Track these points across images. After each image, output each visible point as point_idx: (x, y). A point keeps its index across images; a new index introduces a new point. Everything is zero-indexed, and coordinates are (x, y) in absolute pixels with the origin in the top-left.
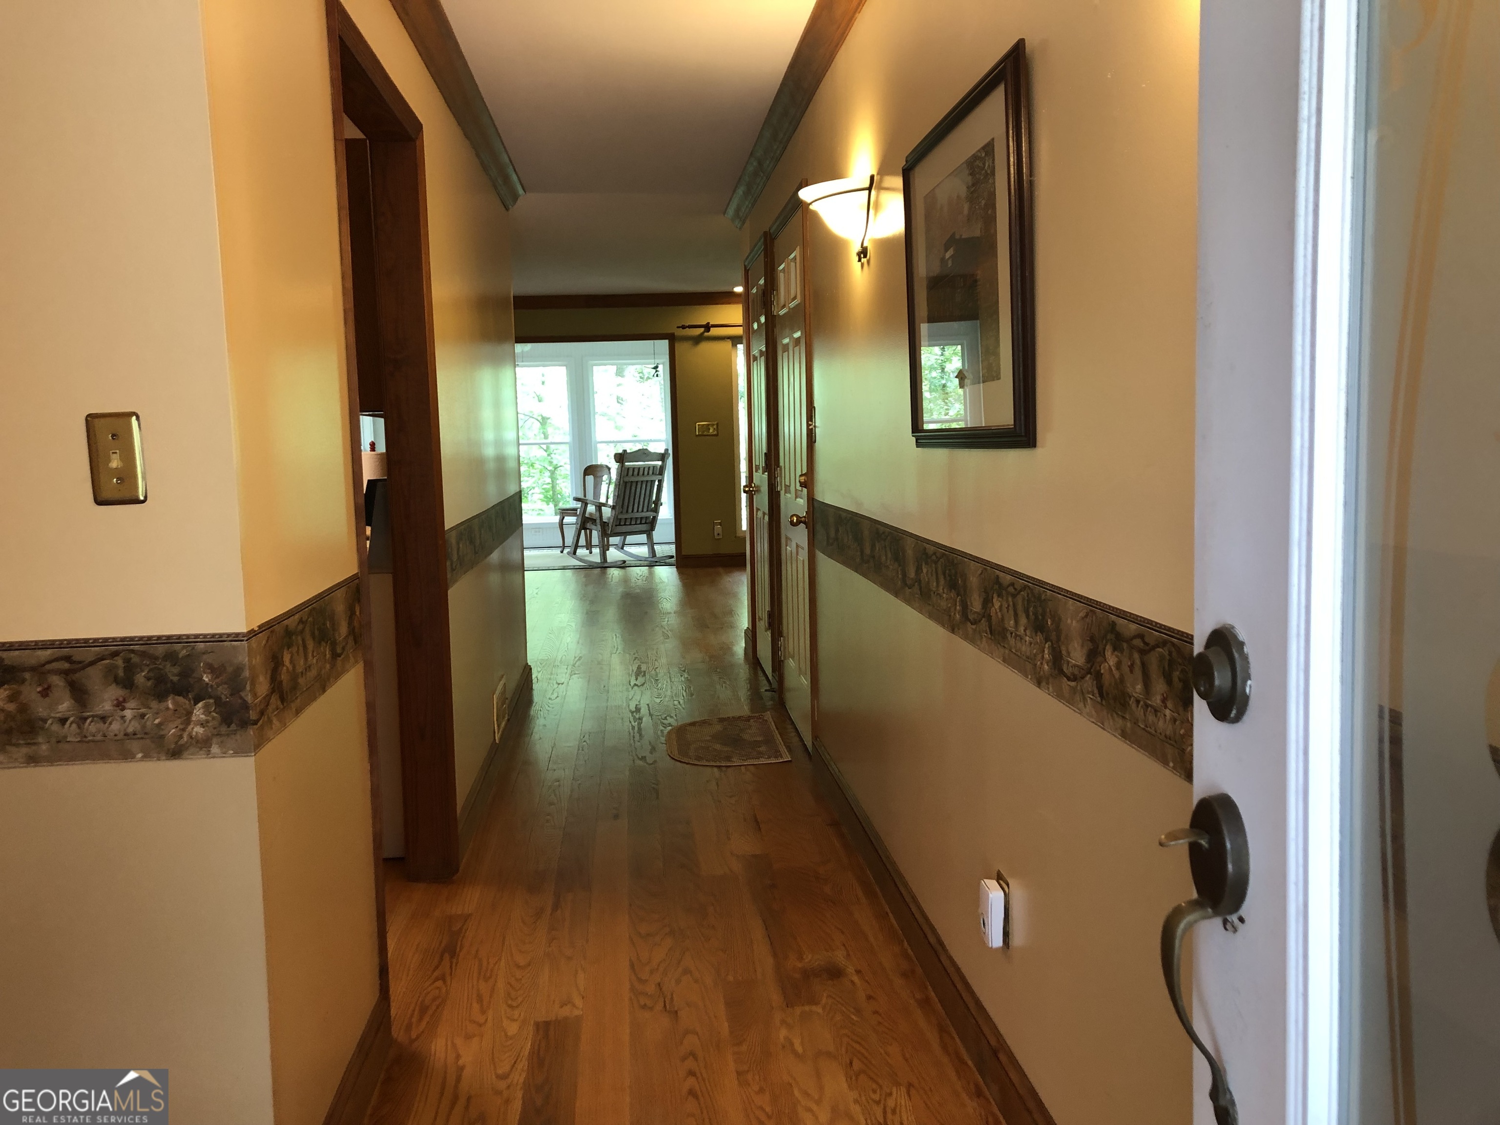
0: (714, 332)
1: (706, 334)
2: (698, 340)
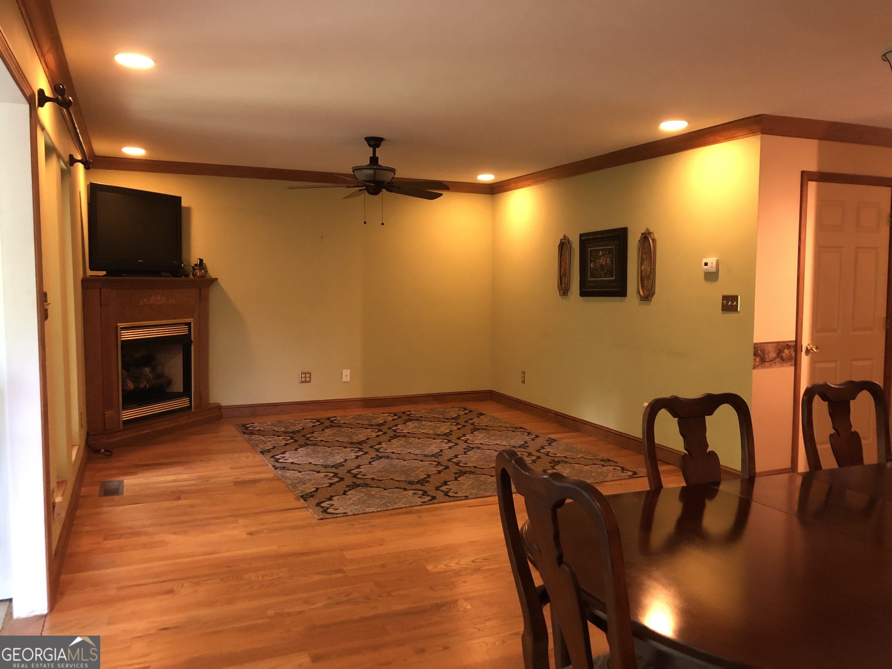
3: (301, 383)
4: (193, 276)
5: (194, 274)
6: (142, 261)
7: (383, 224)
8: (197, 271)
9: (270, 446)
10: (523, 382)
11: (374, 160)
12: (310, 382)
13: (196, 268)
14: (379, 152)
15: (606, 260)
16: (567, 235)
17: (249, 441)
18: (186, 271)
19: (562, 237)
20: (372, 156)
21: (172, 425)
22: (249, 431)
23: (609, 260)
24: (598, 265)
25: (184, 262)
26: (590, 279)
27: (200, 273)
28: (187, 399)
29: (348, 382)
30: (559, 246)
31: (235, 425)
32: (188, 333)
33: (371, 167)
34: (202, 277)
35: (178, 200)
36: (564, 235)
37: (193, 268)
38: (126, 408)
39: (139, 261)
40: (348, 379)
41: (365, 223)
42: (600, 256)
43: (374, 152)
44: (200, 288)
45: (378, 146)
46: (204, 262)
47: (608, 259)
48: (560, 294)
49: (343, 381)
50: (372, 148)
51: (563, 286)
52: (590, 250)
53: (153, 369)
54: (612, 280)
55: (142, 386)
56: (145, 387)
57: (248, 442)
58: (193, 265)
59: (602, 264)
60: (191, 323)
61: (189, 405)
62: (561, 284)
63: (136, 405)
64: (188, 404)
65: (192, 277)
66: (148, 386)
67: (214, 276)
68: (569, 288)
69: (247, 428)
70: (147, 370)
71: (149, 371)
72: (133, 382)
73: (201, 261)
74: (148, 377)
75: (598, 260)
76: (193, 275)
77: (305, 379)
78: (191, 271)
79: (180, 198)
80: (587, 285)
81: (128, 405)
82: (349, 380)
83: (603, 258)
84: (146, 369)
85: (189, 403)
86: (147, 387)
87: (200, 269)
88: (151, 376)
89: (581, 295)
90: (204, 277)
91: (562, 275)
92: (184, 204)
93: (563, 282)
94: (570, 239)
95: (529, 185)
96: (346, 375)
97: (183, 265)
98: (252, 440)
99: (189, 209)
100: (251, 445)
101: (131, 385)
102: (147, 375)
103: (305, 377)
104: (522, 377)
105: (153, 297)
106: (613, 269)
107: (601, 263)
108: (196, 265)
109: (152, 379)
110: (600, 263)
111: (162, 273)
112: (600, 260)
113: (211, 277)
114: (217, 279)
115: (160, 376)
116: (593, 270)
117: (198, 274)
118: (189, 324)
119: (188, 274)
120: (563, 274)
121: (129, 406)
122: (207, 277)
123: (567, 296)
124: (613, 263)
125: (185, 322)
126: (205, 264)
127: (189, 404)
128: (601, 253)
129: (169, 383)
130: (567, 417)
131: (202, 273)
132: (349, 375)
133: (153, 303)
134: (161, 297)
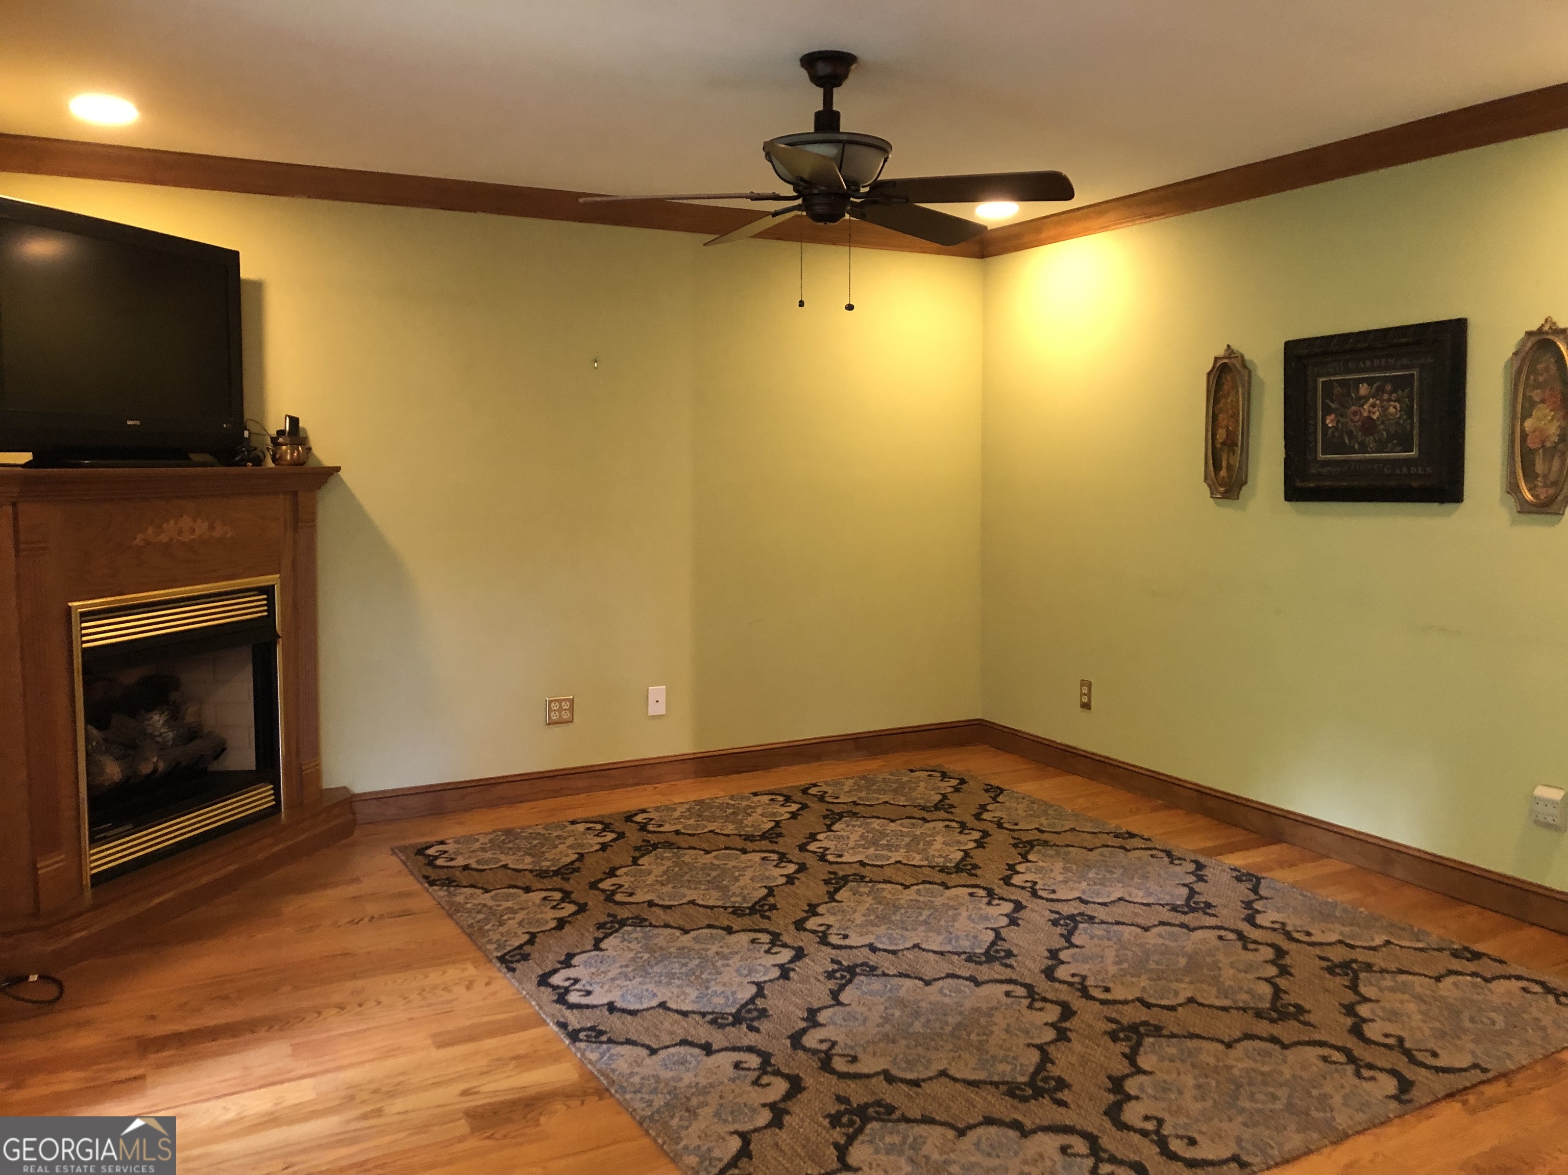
3: (549, 724)
4: (273, 462)
5: (277, 456)
6: (138, 423)
7: (850, 307)
8: (284, 448)
9: (520, 933)
10: (1086, 706)
12: (572, 721)
13: (281, 440)
14: (842, 99)
15: (1382, 407)
16: (1235, 347)
17: (452, 911)
18: (256, 449)
19: (1221, 351)
20: (821, 108)
21: (232, 868)
22: (443, 874)
23: (1395, 407)
24: (1352, 420)
25: (250, 425)
26: (1321, 457)
27: (292, 454)
28: (267, 790)
29: (663, 715)
30: (1209, 374)
31: (397, 851)
32: (265, 614)
34: (299, 463)
35: (232, 258)
36: (1228, 346)
37: (274, 440)
38: (100, 839)
39: (129, 423)
40: (660, 710)
41: (801, 304)
42: (1361, 398)
43: (828, 99)
44: (295, 493)
46: (301, 425)
47: (1392, 403)
48: (1212, 493)
49: (650, 714)
50: (822, 87)
51: (1223, 473)
52: (1323, 382)
53: (175, 716)
54: (1408, 462)
55: (146, 769)
56: (155, 770)
57: (450, 916)
58: (273, 432)
59: (1369, 418)
60: (273, 586)
61: (274, 803)
62: (1217, 467)
63: (130, 826)
64: (269, 802)
65: (270, 464)
66: (161, 766)
67: (328, 462)
68: (1246, 478)
69: (431, 862)
70: (157, 720)
71: (161, 722)
72: (117, 759)
73: (294, 421)
74: (159, 739)
75: (1354, 408)
76: (274, 460)
77: (560, 715)
78: (268, 449)
79: (236, 254)
80: (1313, 471)
81: (109, 829)
82: (664, 712)
83: (1371, 400)
84: (155, 717)
85: (273, 797)
86: (160, 769)
87: (291, 444)
88: (171, 735)
89: (1288, 498)
90: (302, 464)
91: (1219, 446)
92: (246, 273)
93: (1224, 464)
94: (1247, 357)
95: (1106, 227)
96: (657, 699)
97: (246, 434)
98: (459, 908)
99: (258, 286)
100: (462, 928)
101: (113, 771)
102: (157, 733)
103: (560, 709)
104: (1082, 694)
105: (172, 522)
106: (1412, 427)
107: (1366, 414)
108: (281, 433)
109: (170, 743)
110: (1361, 415)
111: (191, 456)
112: (1362, 406)
113: (319, 461)
114: (338, 469)
115: (193, 734)
116: (1336, 434)
117: (289, 457)
118: (268, 591)
119: (262, 455)
120: (1223, 444)
121: (111, 833)
122: (311, 464)
123: (1238, 498)
124: (1410, 415)
125: (258, 585)
126: (304, 429)
127: (273, 800)
128: (1364, 389)
129: (220, 750)
130: (1239, 801)
131: (299, 454)
132: (663, 700)
133: (171, 540)
134: (195, 521)
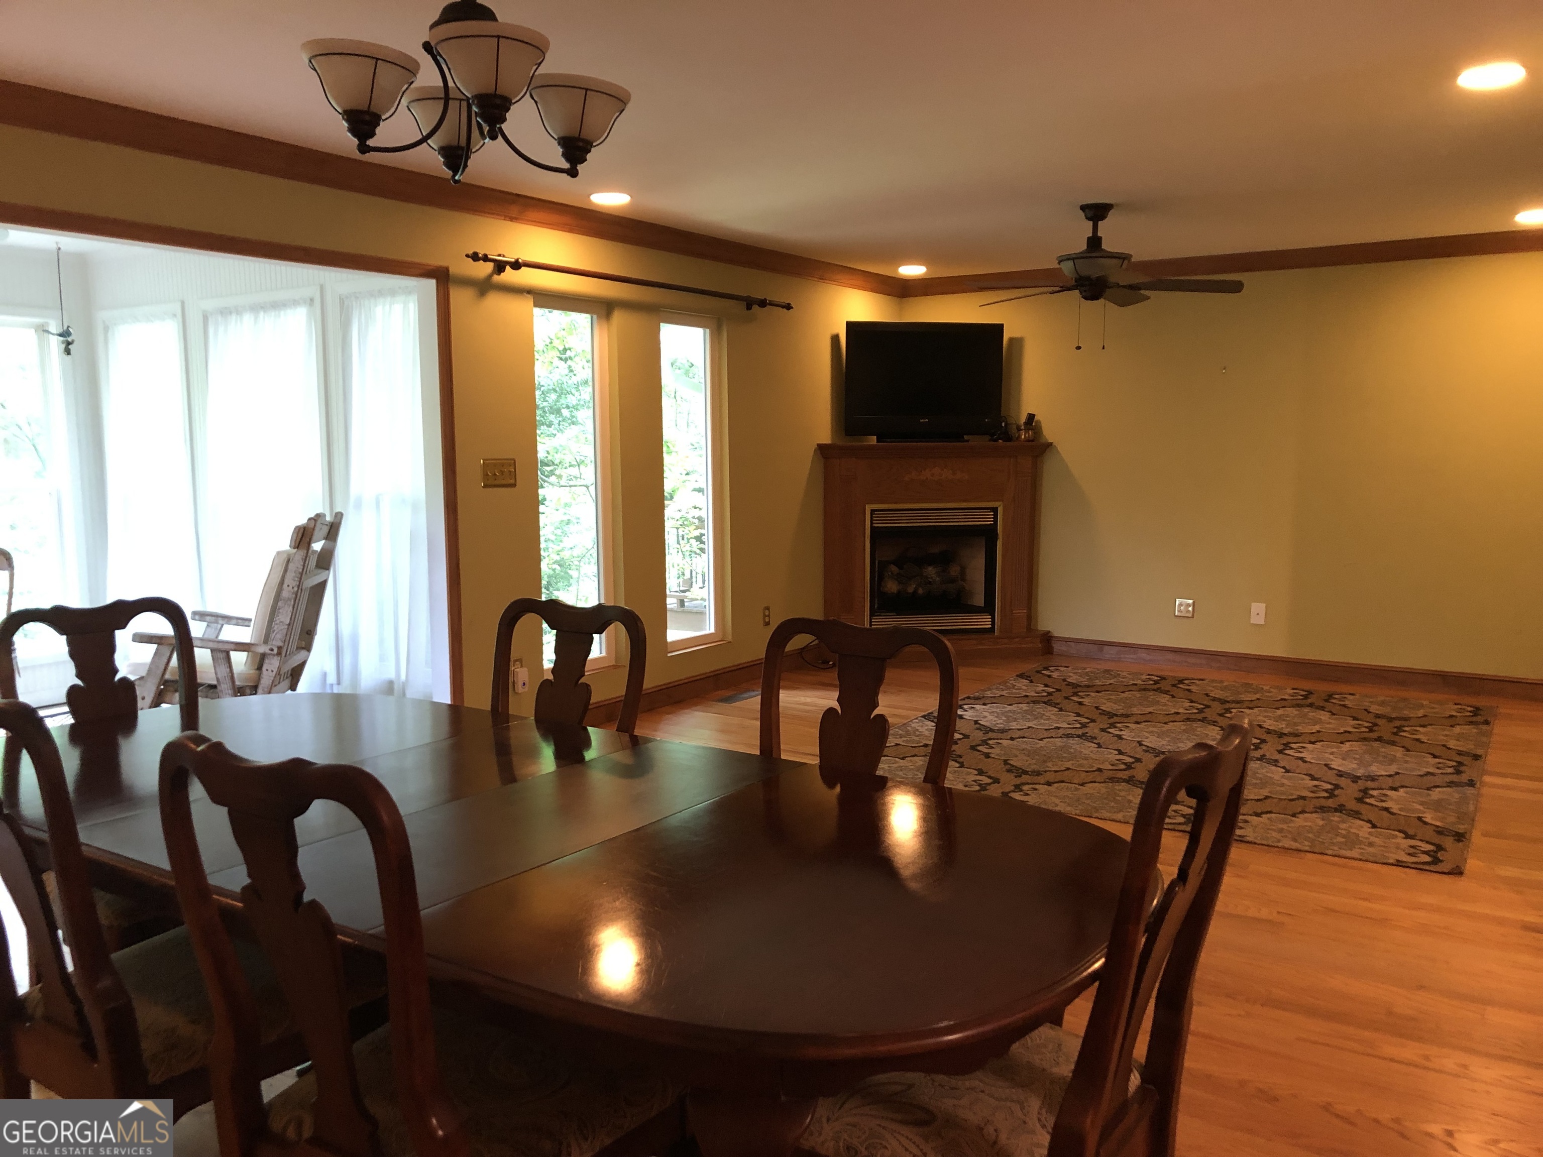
0: (509, 276)
1: (496, 278)
2: (484, 287)
11: (1095, 242)
13: (1022, 426)
14: (1104, 228)
18: (1007, 432)
20: (1091, 235)
27: (1025, 436)
28: (989, 618)
29: (1261, 625)
32: (992, 523)
33: (1088, 255)
34: (1030, 440)
35: (999, 328)
37: (1018, 426)
38: (878, 616)
40: (1261, 621)
43: (1095, 228)
45: (1103, 218)
46: (1037, 418)
49: (1252, 622)
50: (1092, 222)
55: (912, 590)
56: (915, 592)
58: (1018, 422)
60: (997, 508)
61: (990, 627)
64: (990, 624)
66: (920, 591)
67: (1050, 441)
70: (932, 570)
73: (1032, 417)
74: (927, 579)
77: (1186, 613)
79: (1002, 325)
81: (882, 612)
82: (1263, 623)
84: (930, 569)
86: (919, 593)
87: (1028, 430)
88: (936, 578)
90: (1034, 440)
92: (1008, 335)
96: (1258, 612)
97: (1003, 424)
99: (1017, 343)
102: (929, 576)
105: (928, 470)
108: (1023, 423)
109: (934, 582)
111: (965, 436)
113: (1045, 439)
114: (1056, 444)
117: (1023, 437)
119: (1010, 437)
121: (883, 614)
122: (1041, 441)
125: (987, 506)
126: (1037, 421)
129: (968, 592)
131: (1032, 435)
132: (1263, 614)
133: (927, 479)
134: (943, 470)
